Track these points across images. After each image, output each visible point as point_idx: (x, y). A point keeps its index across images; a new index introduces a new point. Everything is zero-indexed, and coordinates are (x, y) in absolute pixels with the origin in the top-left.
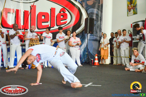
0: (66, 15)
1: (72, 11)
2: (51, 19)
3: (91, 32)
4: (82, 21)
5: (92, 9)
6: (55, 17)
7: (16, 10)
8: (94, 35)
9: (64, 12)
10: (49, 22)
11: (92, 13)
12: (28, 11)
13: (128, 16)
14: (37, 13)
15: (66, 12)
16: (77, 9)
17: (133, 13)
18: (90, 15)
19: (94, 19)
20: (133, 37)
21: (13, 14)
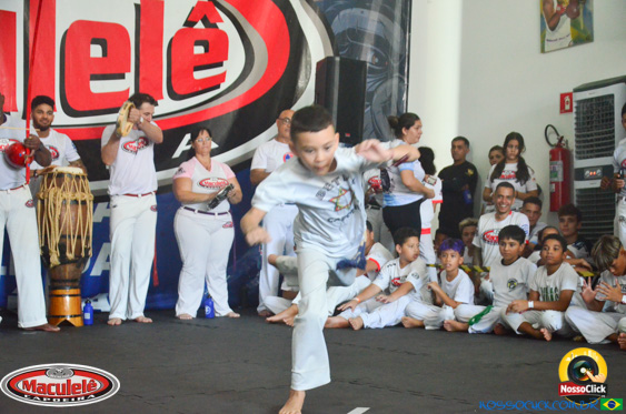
2: (141, 58)
3: (348, 135)
4: (302, 75)
6: (161, 47)
9: (211, 25)
10: (130, 76)
11: (356, 34)
12: (14, 14)
13: (543, 51)
15: (221, 25)
16: (277, 9)
17: (570, 39)
18: (343, 41)
19: (364, 63)
20: (578, 164)
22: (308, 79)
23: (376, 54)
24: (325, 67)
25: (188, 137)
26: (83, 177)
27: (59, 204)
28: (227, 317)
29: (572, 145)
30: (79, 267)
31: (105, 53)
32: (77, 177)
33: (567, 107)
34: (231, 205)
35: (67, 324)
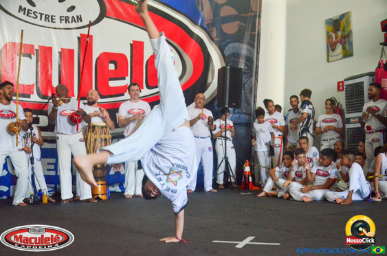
1: (185, 50)
2: (133, 69)
3: (234, 104)
4: (210, 76)
5: (236, 44)
6: (143, 64)
8: (241, 111)
10: (128, 79)
11: (236, 55)
12: (73, 50)
13: (328, 61)
16: (198, 45)
17: (342, 55)
18: (230, 59)
19: (241, 69)
20: (347, 116)
21: (31, 57)
22: (213, 77)
23: (246, 65)
24: (222, 72)
26: (106, 127)
27: (93, 140)
29: (344, 107)
30: (104, 171)
31: (116, 68)
32: (102, 127)
33: (341, 88)
35: (98, 199)
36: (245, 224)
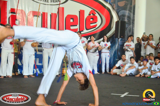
0: (96, 17)
1: (102, 13)
2: (80, 22)
3: (122, 37)
4: (112, 24)
5: (124, 11)
6: (84, 20)
7: (43, 13)
8: (125, 40)
9: (94, 15)
10: (78, 26)
11: (124, 16)
12: (56, 14)
14: (65, 16)
15: (96, 15)
18: (121, 17)
19: (125, 21)
21: (39, 17)
23: (128, 20)
24: (117, 23)
25: (89, 38)
28: (97, 74)
31: (73, 21)
34: (99, 51)
35: (64, 75)
36: (125, 87)
